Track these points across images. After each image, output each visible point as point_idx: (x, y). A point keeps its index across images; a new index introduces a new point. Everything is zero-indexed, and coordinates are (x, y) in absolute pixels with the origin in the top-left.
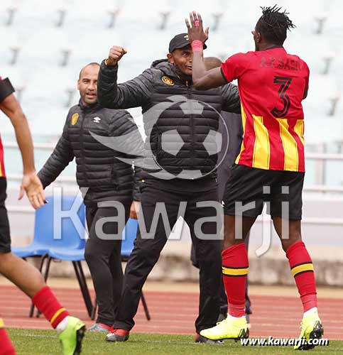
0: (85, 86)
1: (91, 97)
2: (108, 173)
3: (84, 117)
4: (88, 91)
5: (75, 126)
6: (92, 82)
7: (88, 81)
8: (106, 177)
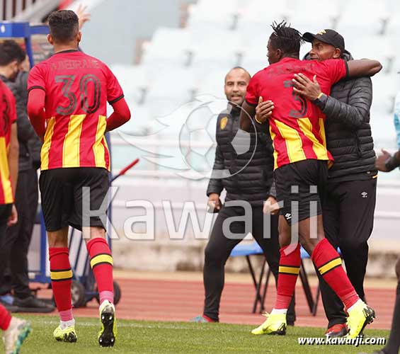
0: (230, 89)
1: (238, 98)
2: (260, 175)
3: (233, 120)
4: (233, 93)
5: (225, 130)
6: (236, 84)
7: (232, 84)
8: (257, 179)
